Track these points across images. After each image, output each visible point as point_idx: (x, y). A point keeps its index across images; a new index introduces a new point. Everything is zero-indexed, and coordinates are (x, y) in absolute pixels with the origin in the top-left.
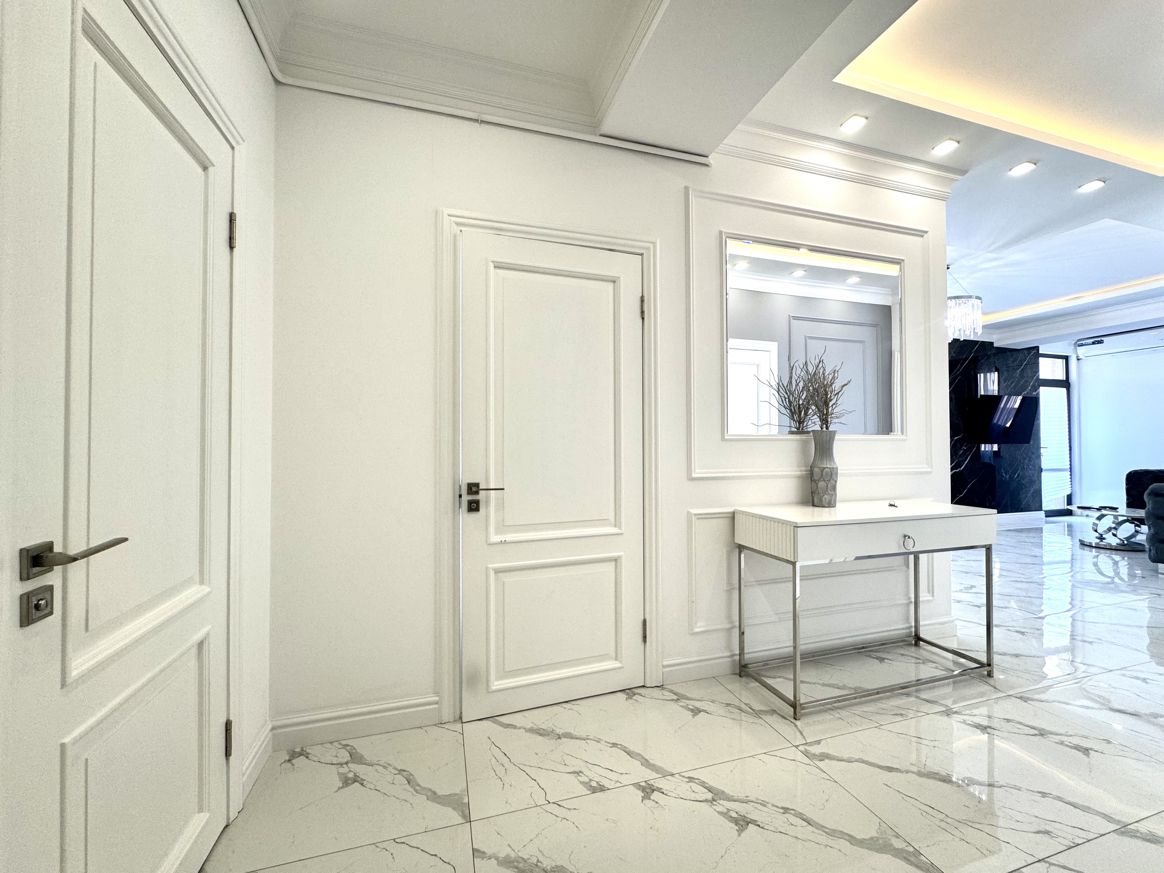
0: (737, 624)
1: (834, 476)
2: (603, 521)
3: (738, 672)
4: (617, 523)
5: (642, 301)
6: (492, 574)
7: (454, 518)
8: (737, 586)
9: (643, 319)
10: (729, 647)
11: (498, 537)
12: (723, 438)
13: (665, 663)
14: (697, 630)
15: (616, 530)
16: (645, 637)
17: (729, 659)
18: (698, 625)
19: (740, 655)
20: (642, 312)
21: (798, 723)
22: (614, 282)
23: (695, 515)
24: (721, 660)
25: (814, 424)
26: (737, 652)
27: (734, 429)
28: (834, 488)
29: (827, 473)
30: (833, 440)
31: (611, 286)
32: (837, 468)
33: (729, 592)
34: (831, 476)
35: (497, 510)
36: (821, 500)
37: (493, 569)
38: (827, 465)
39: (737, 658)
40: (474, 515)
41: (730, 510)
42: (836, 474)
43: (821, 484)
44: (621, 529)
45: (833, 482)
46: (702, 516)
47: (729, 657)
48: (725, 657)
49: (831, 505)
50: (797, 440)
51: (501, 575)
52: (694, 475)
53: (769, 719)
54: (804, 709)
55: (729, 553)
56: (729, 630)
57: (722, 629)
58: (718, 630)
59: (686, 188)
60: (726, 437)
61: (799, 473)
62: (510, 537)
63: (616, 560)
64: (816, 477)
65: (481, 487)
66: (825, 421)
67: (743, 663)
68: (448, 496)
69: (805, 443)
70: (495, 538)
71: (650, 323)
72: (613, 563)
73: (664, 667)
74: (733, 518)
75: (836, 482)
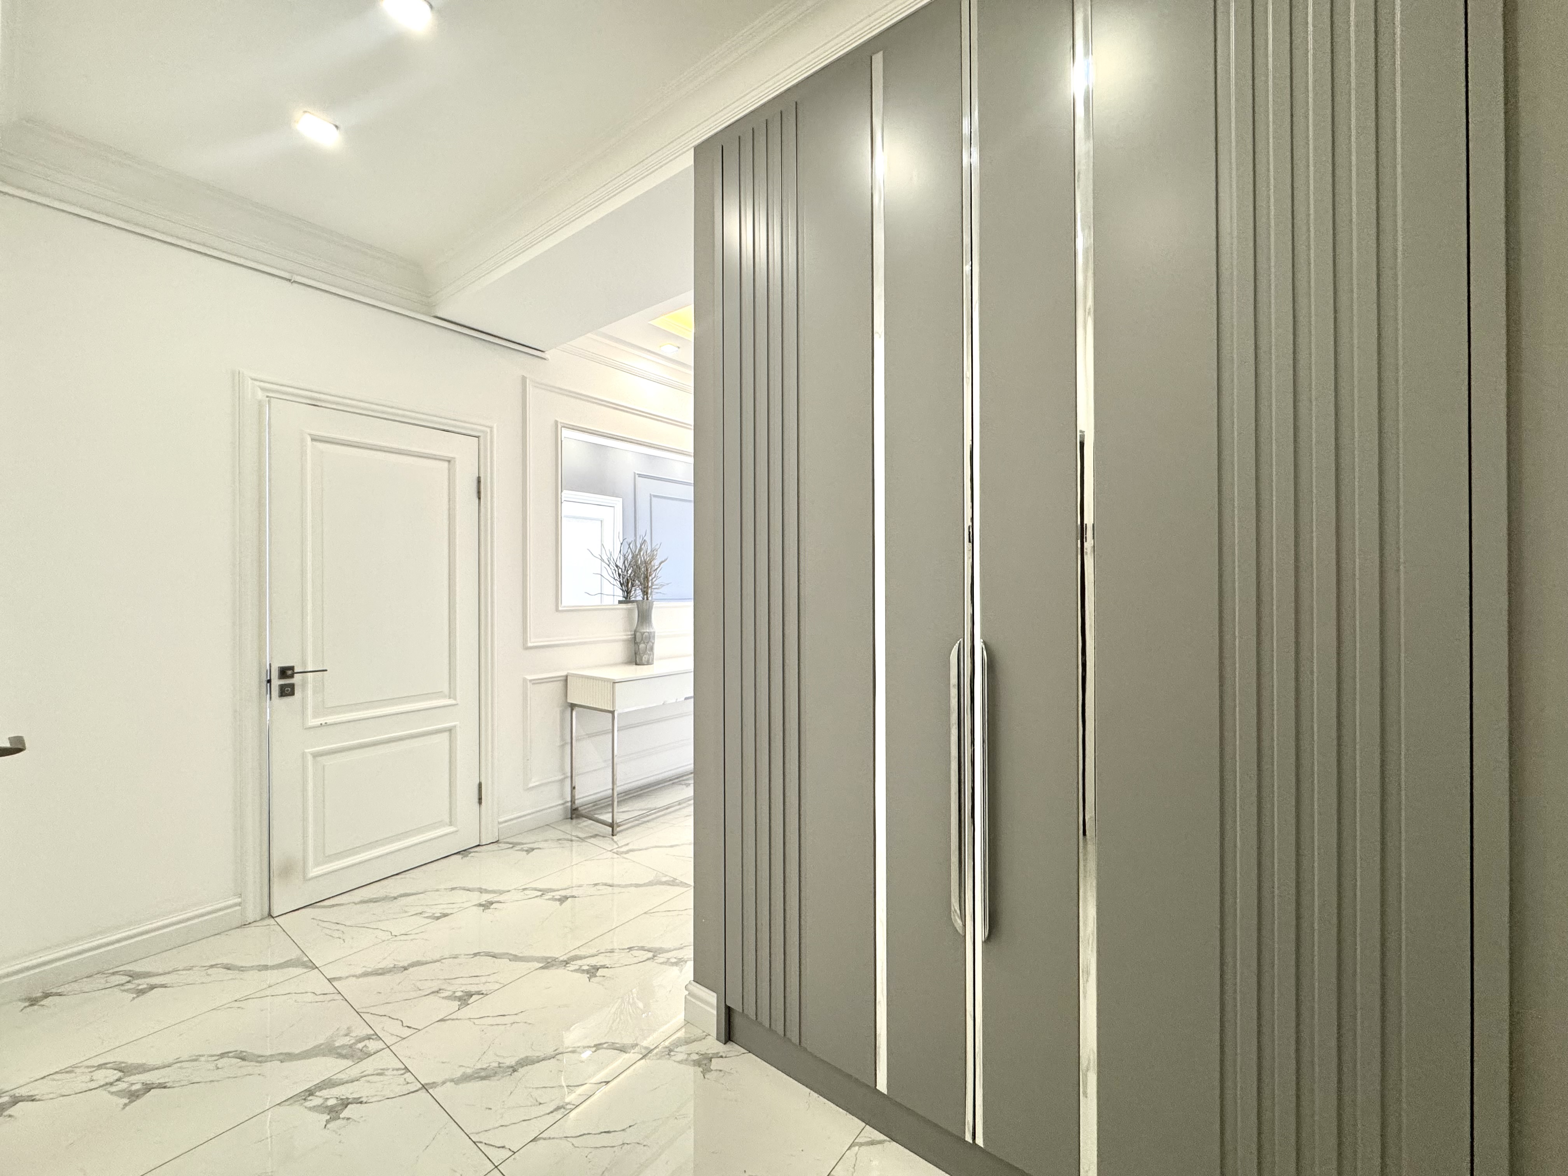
0: (569, 774)
1: (651, 639)
2: (438, 694)
3: (570, 816)
4: (452, 695)
5: (479, 482)
6: (310, 758)
7: (260, 703)
8: (570, 741)
9: (479, 498)
10: (562, 796)
11: (317, 720)
12: (557, 610)
13: (501, 820)
14: (531, 785)
15: (451, 702)
16: (480, 799)
17: (561, 807)
18: (533, 780)
19: (571, 801)
20: (479, 493)
21: (615, 837)
22: (449, 461)
23: (531, 681)
24: (555, 809)
25: (637, 594)
26: (569, 799)
27: (567, 601)
28: (652, 649)
29: (646, 637)
30: (652, 608)
31: (446, 464)
32: (654, 632)
33: (562, 746)
34: (649, 639)
35: (315, 692)
36: (642, 660)
37: (312, 754)
38: (646, 630)
39: (569, 804)
40: (288, 700)
41: (564, 673)
42: (654, 637)
43: (642, 646)
44: (455, 699)
45: (650, 644)
46: (537, 682)
47: (563, 804)
48: (557, 805)
49: (648, 663)
50: (626, 609)
51: (319, 759)
52: (530, 645)
53: (592, 840)
54: (619, 826)
55: (563, 712)
56: (562, 781)
57: (557, 781)
58: (553, 782)
59: (524, 379)
60: (560, 609)
61: (625, 637)
62: (331, 719)
63: (450, 730)
64: (638, 640)
65: (296, 671)
66: (645, 593)
67: (575, 807)
68: (252, 682)
69: (630, 611)
70: (313, 722)
71: (486, 504)
72: (447, 734)
73: (500, 823)
74: (566, 680)
75: (653, 643)
